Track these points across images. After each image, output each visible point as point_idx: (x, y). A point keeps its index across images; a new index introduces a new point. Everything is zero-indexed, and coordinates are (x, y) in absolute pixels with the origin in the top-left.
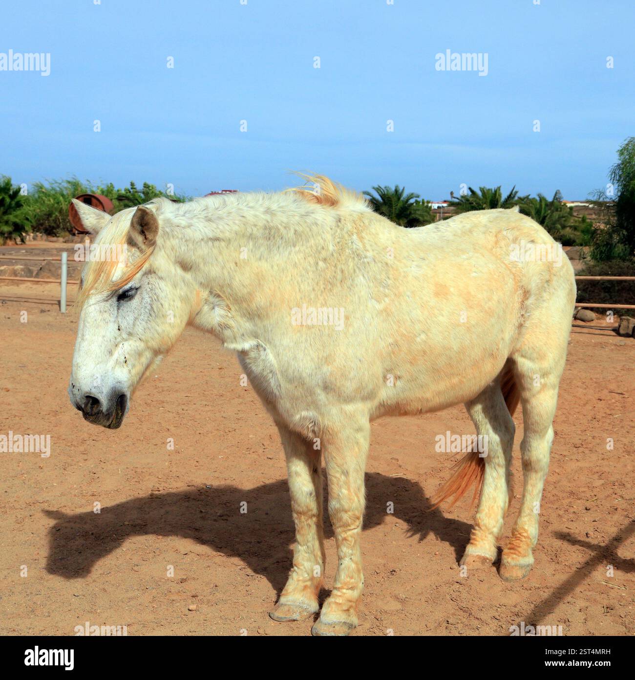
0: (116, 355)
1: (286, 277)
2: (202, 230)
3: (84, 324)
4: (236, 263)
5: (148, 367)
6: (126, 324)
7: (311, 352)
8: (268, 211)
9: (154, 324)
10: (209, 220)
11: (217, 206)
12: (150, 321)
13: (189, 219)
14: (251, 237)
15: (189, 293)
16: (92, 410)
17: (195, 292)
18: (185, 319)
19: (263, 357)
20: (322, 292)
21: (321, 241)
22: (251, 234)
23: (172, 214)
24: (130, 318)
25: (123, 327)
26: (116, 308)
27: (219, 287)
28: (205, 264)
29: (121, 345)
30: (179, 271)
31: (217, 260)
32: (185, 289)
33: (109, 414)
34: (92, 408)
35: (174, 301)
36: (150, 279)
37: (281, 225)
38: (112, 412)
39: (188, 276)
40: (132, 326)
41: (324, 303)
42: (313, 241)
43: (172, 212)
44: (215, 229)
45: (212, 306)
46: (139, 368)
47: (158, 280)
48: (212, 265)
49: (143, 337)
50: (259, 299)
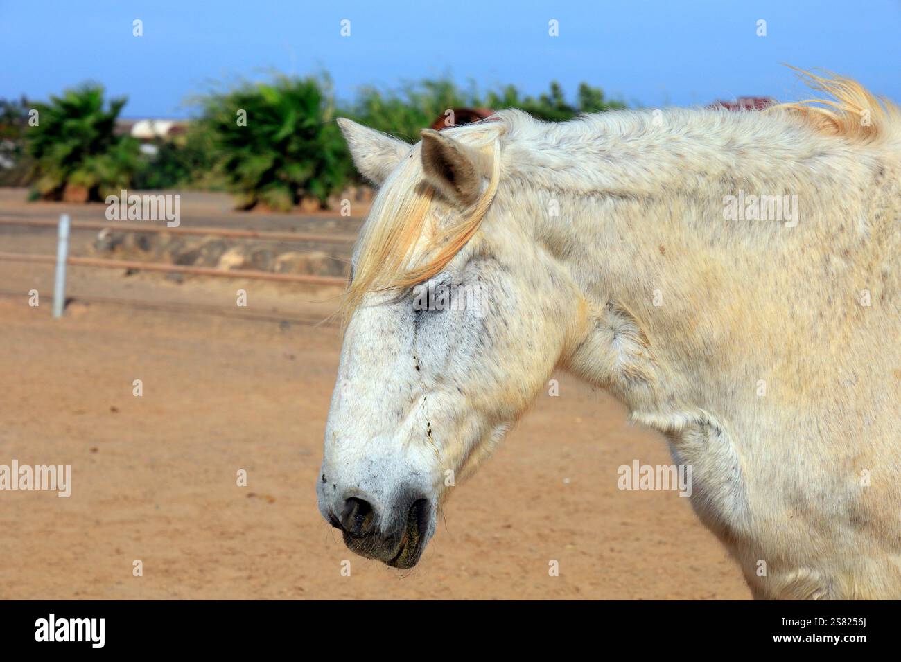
0: (410, 421)
1: (765, 285)
2: (593, 177)
3: (350, 356)
4: (662, 249)
5: (475, 447)
6: (431, 358)
7: (820, 446)
8: (730, 146)
9: (488, 361)
10: (607, 156)
11: (625, 131)
12: (480, 354)
13: (567, 153)
14: (694, 196)
15: (562, 303)
16: (360, 527)
17: (576, 302)
18: (554, 355)
19: (712, 449)
20: (840, 321)
21: (840, 216)
22: (695, 191)
23: (534, 143)
24: (440, 348)
25: (425, 364)
26: (412, 326)
27: (626, 296)
28: (597, 244)
29: (421, 401)
30: (544, 256)
31: (622, 238)
32: (554, 293)
33: (392, 536)
34: (359, 522)
35: (531, 316)
36: (484, 271)
37: (757, 176)
38: (398, 533)
39: (564, 269)
40: (443, 364)
41: (843, 344)
42: (820, 215)
43: (533, 140)
44: (621, 175)
45: (610, 334)
46: (456, 448)
47: (499, 272)
48: (613, 249)
49: (465, 387)
50: (708, 326)
